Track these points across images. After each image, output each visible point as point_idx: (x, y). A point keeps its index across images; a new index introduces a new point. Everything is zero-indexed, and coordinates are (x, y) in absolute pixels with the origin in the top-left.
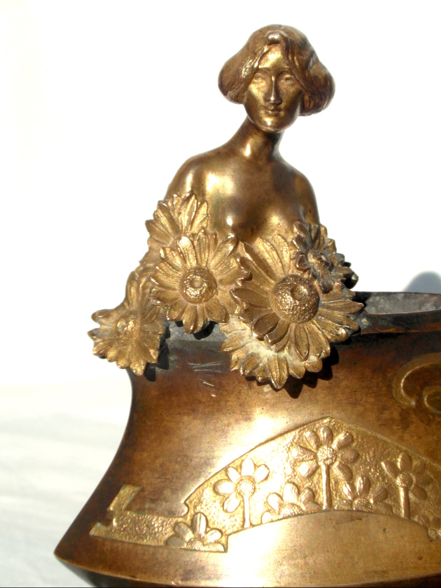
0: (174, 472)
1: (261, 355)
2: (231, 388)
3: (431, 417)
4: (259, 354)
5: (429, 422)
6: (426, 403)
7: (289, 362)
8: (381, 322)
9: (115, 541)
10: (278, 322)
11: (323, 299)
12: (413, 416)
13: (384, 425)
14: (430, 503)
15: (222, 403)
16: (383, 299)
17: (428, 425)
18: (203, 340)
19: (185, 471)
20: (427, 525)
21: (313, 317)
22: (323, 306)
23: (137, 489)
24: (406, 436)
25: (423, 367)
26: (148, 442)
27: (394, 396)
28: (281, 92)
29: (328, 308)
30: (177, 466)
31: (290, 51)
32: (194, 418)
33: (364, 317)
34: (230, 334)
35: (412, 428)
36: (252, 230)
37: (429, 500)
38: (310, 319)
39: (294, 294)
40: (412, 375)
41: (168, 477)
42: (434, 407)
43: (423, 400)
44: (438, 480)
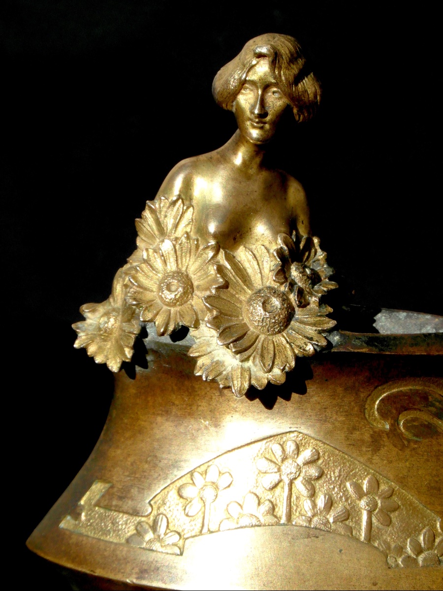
0: (144, 472)
1: (226, 364)
2: (203, 393)
3: (406, 443)
4: (224, 362)
5: (403, 448)
6: (402, 428)
7: (252, 373)
8: (354, 341)
9: (81, 535)
10: (247, 332)
11: (299, 313)
12: (385, 439)
13: (354, 445)
14: (393, 530)
15: (194, 408)
16: (385, 316)
17: (401, 450)
18: (178, 342)
19: (153, 471)
20: (388, 551)
21: (283, 330)
22: (297, 320)
23: (107, 485)
24: (376, 459)
25: (401, 391)
26: (123, 440)
27: (367, 417)
28: (268, 105)
29: (301, 322)
30: (146, 466)
31: (277, 65)
33: (337, 335)
34: (199, 340)
35: (383, 451)
36: (235, 239)
37: (393, 527)
38: (279, 332)
39: (265, 306)
40: (388, 397)
41: (137, 476)
42: (411, 432)
43: (398, 425)
44: (406, 508)
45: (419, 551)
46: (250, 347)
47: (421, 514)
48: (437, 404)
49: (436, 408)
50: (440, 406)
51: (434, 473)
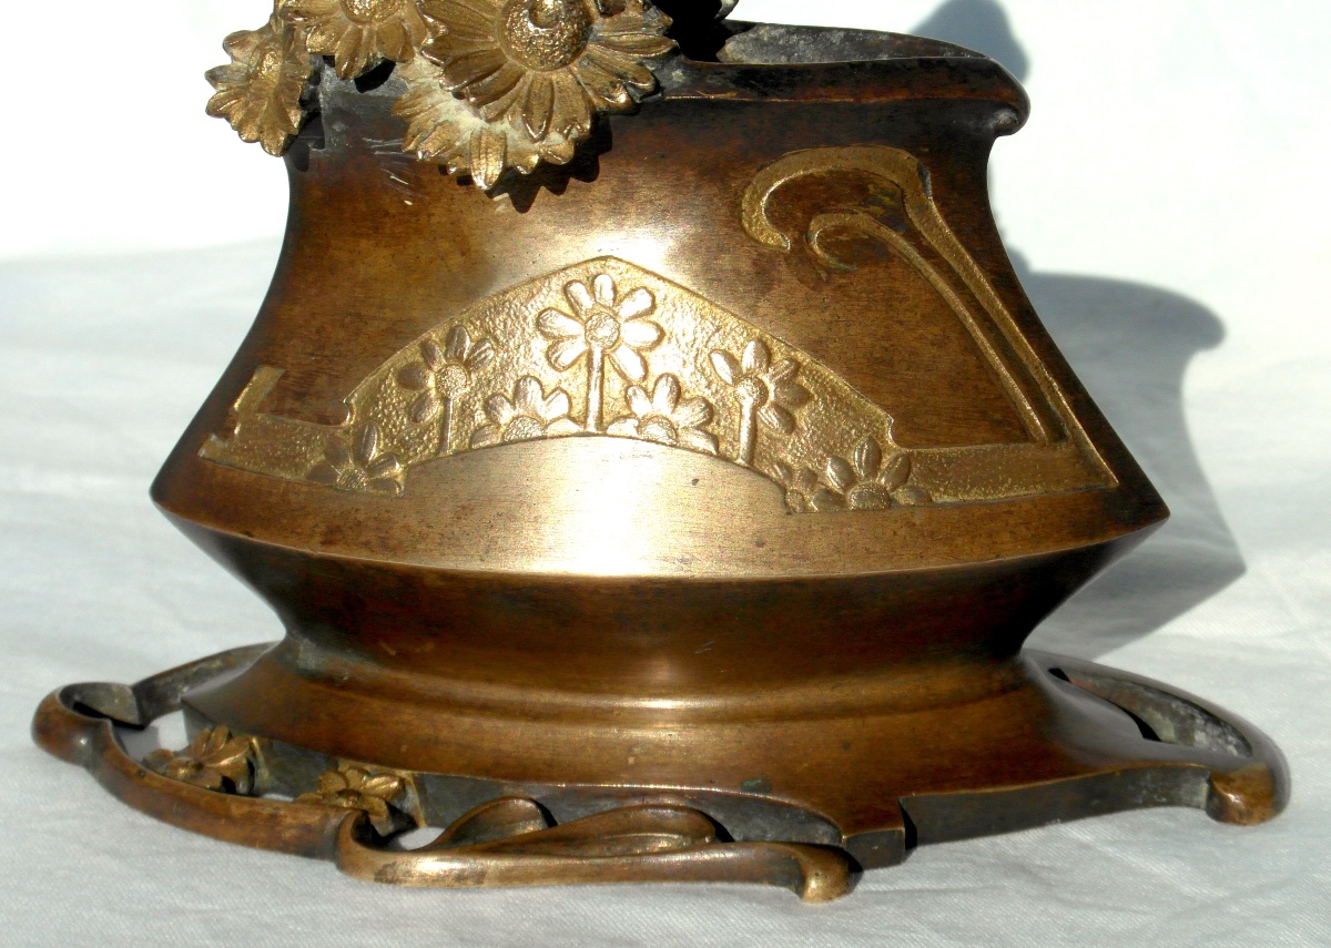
0: (337, 344)
1: (461, 127)
2: (437, 190)
3: (824, 275)
4: (458, 123)
5: (817, 285)
6: (816, 247)
7: (510, 142)
8: (710, 79)
9: (232, 466)
10: (502, 65)
12: (783, 268)
13: (720, 280)
14: (799, 441)
15: (424, 216)
16: (805, 40)
17: (813, 289)
19: (354, 343)
20: (787, 482)
21: (572, 61)
22: (598, 41)
23: (278, 373)
24: (764, 306)
25: (811, 175)
26: (303, 287)
27: (747, 225)
29: (608, 44)
30: (342, 334)
32: (377, 245)
33: (678, 67)
34: (412, 85)
35: (777, 291)
37: (797, 434)
38: (564, 64)
39: (536, 15)
40: (785, 187)
41: (326, 353)
42: (833, 255)
43: (808, 240)
44: (824, 400)
45: (849, 478)
46: (505, 92)
47: (854, 410)
48: (887, 199)
49: (884, 207)
50: (892, 203)
51: (881, 332)
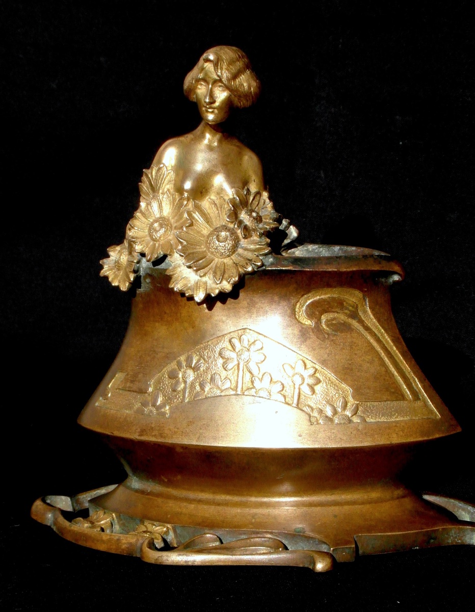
0: (147, 362)
1: (191, 279)
4: (189, 278)
5: (324, 340)
6: (324, 326)
7: (208, 285)
8: (283, 262)
10: (206, 257)
11: (243, 243)
12: (311, 333)
14: (316, 398)
15: (179, 315)
17: (322, 341)
18: (157, 267)
19: (152, 361)
21: (232, 255)
22: (242, 248)
24: (304, 347)
25: (322, 298)
27: (297, 317)
28: (216, 95)
29: (246, 249)
30: (149, 358)
31: (219, 67)
32: (162, 325)
33: (272, 257)
34: (174, 264)
35: (308, 341)
36: (201, 193)
37: (315, 395)
38: (229, 256)
39: (219, 238)
40: (312, 303)
41: (143, 365)
42: (330, 329)
43: (321, 323)
44: (326, 382)
45: (335, 412)
46: (207, 266)
47: (337, 386)
48: (351, 308)
49: (350, 311)
50: (353, 309)
51: (348, 357)
